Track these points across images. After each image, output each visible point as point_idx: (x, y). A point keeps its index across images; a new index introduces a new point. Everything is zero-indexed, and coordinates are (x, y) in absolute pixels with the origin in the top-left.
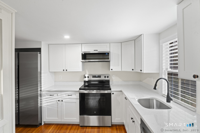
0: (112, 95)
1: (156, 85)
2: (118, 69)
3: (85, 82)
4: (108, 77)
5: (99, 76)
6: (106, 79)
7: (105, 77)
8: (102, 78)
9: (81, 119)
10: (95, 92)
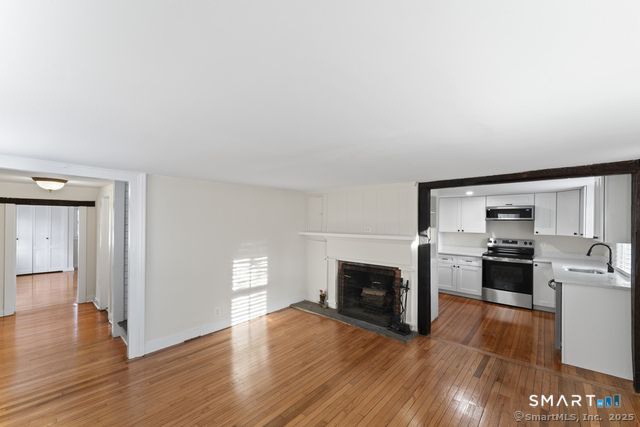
0: (535, 268)
1: (590, 251)
2: (550, 232)
3: (490, 249)
4: (531, 244)
5: (515, 242)
6: (528, 246)
7: (526, 243)
8: (520, 245)
9: (484, 292)
10: (506, 260)
